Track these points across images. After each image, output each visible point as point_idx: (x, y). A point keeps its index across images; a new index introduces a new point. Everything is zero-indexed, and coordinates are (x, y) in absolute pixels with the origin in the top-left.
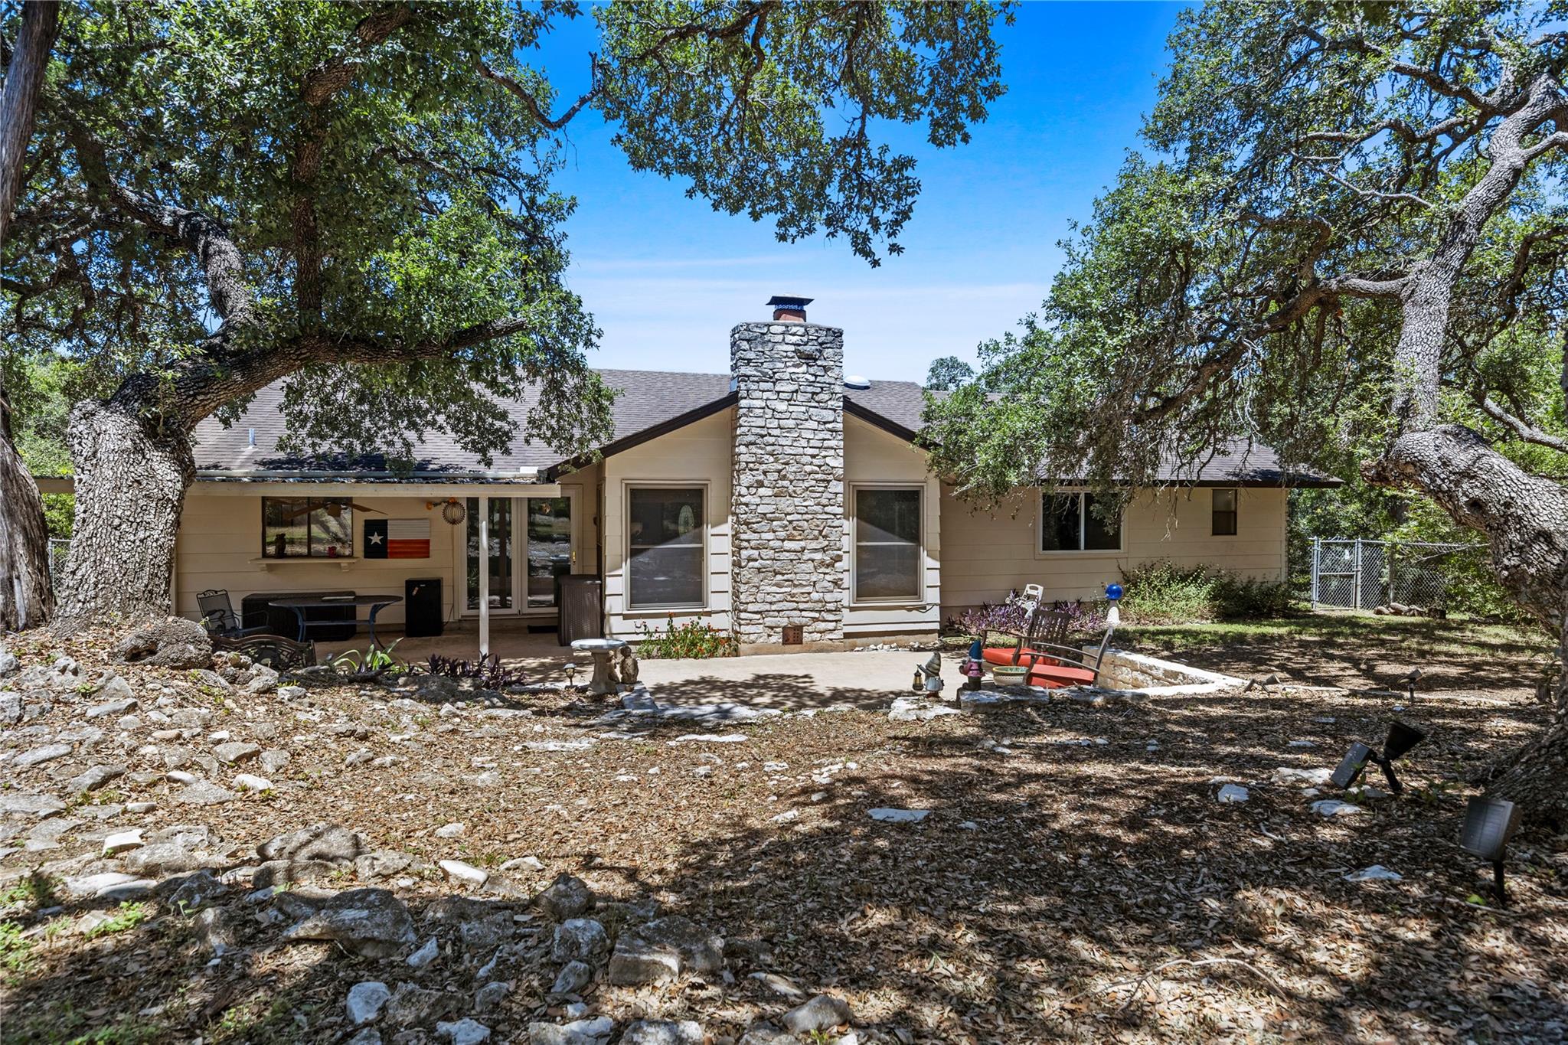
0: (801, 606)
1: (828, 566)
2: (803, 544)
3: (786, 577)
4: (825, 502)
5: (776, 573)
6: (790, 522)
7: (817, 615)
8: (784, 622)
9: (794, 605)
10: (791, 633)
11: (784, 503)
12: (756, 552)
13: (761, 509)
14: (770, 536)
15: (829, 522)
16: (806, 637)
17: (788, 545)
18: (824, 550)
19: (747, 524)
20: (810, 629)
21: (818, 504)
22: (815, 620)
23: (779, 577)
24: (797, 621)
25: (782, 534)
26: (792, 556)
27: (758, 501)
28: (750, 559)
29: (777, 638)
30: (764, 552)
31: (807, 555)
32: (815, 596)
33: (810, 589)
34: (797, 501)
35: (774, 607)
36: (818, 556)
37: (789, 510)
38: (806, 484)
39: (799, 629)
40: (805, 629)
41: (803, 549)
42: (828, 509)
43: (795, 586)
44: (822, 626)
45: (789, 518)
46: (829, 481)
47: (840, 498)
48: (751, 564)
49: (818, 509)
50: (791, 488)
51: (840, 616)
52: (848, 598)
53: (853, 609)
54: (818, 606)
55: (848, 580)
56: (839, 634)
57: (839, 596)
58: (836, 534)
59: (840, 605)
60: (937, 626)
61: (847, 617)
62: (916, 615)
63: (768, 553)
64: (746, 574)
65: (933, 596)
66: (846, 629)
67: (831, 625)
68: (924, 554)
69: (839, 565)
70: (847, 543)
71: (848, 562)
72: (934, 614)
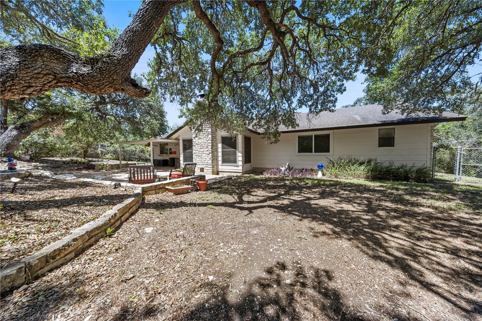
0: (204, 163)
1: (208, 154)
2: (203, 149)
3: (201, 157)
4: (207, 140)
5: (199, 156)
8: (200, 167)
9: (202, 163)
10: (202, 169)
11: (200, 141)
13: (196, 142)
14: (198, 148)
15: (209, 145)
16: (205, 170)
17: (201, 150)
18: (208, 151)
19: (194, 145)
22: (206, 167)
24: (203, 167)
25: (200, 148)
26: (202, 152)
27: (195, 140)
29: (199, 170)
31: (205, 152)
32: (206, 161)
34: (202, 140)
35: (199, 163)
36: (206, 152)
38: (204, 136)
42: (208, 142)
43: (202, 159)
44: (207, 168)
45: (201, 144)
46: (208, 135)
47: (211, 139)
48: (195, 154)
50: (201, 137)
51: (211, 166)
52: (220, 163)
53: (222, 165)
54: (207, 164)
55: (220, 159)
56: (211, 170)
57: (211, 162)
58: (210, 147)
59: (211, 164)
60: (241, 171)
61: (220, 167)
62: (236, 168)
63: (197, 152)
64: (194, 156)
65: (240, 163)
66: (219, 170)
67: (209, 168)
68: (237, 152)
69: (211, 155)
70: (220, 150)
71: (220, 154)
72: (241, 168)
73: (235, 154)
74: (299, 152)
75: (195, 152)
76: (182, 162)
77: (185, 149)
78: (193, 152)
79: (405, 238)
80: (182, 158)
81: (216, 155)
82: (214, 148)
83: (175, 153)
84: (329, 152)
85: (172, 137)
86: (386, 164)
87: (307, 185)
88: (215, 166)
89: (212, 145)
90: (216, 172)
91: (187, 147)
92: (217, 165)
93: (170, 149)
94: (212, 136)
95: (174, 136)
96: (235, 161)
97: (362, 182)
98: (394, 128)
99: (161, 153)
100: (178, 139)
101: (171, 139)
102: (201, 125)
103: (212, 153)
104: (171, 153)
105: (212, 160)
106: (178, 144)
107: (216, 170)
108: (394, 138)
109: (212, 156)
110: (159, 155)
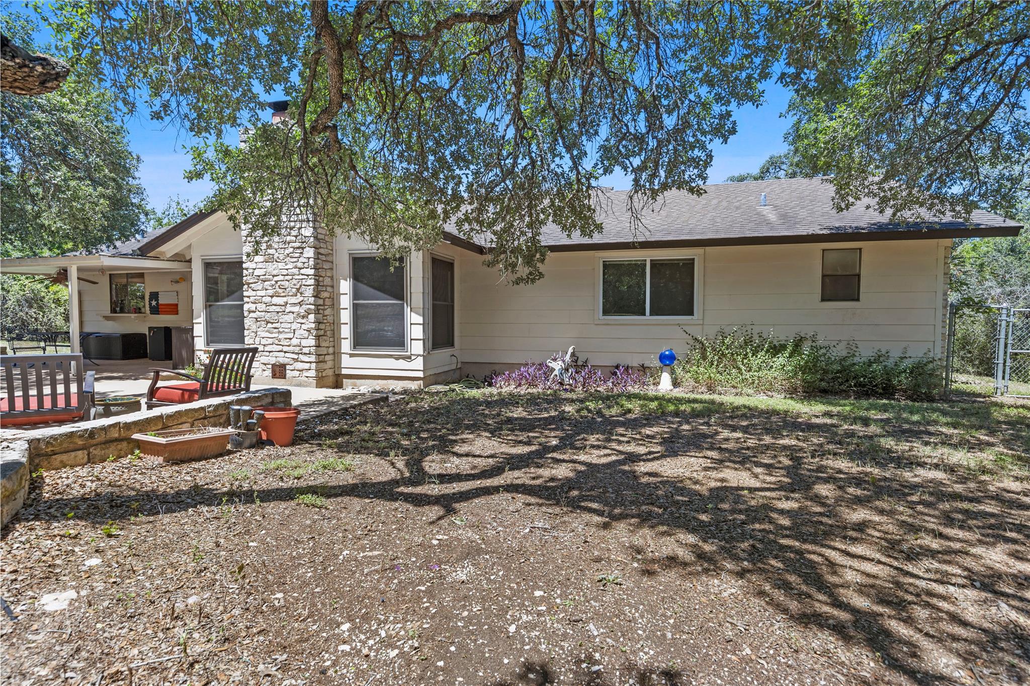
0: (285, 349)
1: (303, 317)
2: (285, 299)
3: (274, 325)
4: (300, 265)
5: (268, 322)
6: (276, 282)
7: (296, 356)
8: (273, 361)
9: (280, 348)
10: (277, 369)
11: (272, 268)
12: (254, 306)
13: (257, 272)
14: (263, 293)
15: (304, 282)
16: (289, 374)
17: (276, 300)
18: (300, 304)
19: (248, 284)
20: (291, 367)
21: (296, 267)
22: (296, 360)
23: (270, 325)
24: (282, 360)
25: (270, 292)
26: (278, 309)
27: (254, 266)
28: (250, 312)
29: (269, 373)
30: (259, 306)
31: (289, 309)
32: (295, 341)
33: (291, 335)
34: (281, 265)
35: (267, 349)
36: (296, 309)
37: (275, 273)
38: (287, 252)
39: (283, 367)
40: (288, 367)
41: (286, 303)
42: (302, 271)
43: (279, 332)
44: (299, 366)
45: (276, 279)
46: (303, 248)
47: (312, 262)
48: (252, 315)
49: (296, 271)
50: (276, 255)
51: (313, 358)
52: (346, 346)
53: (351, 355)
54: (297, 349)
55: (346, 331)
56: (313, 373)
57: (312, 342)
58: (309, 292)
59: (313, 349)
60: (421, 374)
61: (346, 361)
62: (402, 364)
63: (261, 307)
64: (247, 322)
65: (417, 348)
66: (344, 372)
67: (307, 366)
68: (407, 310)
69: (312, 317)
70: (346, 301)
71: (346, 316)
72: (419, 363)
73: (401, 316)
74: (606, 312)
75: (253, 306)
76: (200, 343)
77: (212, 295)
78: (246, 307)
79: (878, 556)
80: (199, 330)
81: (330, 319)
82: (325, 295)
83: (173, 309)
84: (691, 313)
85: (162, 249)
86: (840, 351)
87: (629, 416)
88: (328, 358)
89: (317, 284)
90: (331, 380)
91: (223, 288)
92: (337, 354)
93: (154, 296)
94: (318, 255)
95: (171, 248)
96: (399, 341)
97: (779, 402)
98: (860, 249)
99: (113, 311)
100: (182, 258)
101: (156, 258)
102: (275, 211)
103: (317, 312)
104: (155, 310)
105: (318, 337)
106: (185, 278)
107: (330, 373)
108: (859, 276)
109: (318, 322)
110: (107, 318)
